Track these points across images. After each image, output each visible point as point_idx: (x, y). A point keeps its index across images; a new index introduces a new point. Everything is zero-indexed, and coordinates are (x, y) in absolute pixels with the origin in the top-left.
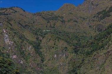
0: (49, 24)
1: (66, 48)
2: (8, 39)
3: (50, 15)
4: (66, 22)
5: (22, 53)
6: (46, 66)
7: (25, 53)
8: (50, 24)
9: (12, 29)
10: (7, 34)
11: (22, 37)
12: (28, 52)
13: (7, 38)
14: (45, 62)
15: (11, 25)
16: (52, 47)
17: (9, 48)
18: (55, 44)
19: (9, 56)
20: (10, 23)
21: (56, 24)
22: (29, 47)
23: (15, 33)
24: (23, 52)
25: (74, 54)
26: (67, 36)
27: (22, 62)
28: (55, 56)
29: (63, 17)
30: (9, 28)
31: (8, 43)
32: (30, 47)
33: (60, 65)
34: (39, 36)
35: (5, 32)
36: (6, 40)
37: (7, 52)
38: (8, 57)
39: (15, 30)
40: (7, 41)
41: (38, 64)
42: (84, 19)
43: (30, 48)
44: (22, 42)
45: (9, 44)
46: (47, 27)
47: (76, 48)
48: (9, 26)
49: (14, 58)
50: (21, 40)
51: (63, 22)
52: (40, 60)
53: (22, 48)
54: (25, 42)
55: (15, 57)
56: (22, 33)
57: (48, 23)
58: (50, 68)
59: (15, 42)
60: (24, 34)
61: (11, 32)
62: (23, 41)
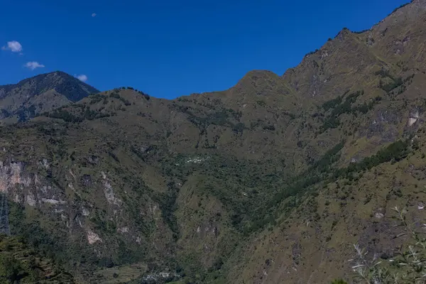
0: (203, 137)
1: (219, 215)
2: (111, 193)
3: (211, 107)
4: (244, 131)
5: (139, 221)
6: (182, 248)
7: (144, 221)
8: (205, 139)
9: (118, 171)
10: (109, 182)
11: (138, 187)
12: (151, 217)
13: (110, 191)
14: (180, 241)
15: (117, 160)
16: (193, 212)
17: (115, 212)
18: (200, 205)
19: (115, 228)
20: (114, 157)
21: (222, 136)
22: (152, 207)
23: (125, 178)
24: (141, 219)
25: (230, 228)
26: (237, 176)
27: (138, 240)
28: (198, 230)
29: (240, 114)
30: (113, 169)
31: (111, 201)
32: (155, 207)
33: (204, 248)
34: (176, 179)
35: (105, 177)
36: (107, 195)
37: (112, 219)
38: (112, 230)
39: (125, 171)
40: (110, 197)
41: (166, 245)
42: (293, 117)
43: (154, 209)
44: (138, 198)
45: (115, 203)
46: (197, 147)
47: (236, 216)
48: (112, 164)
49: (125, 233)
50: (136, 195)
51: (238, 129)
52: (172, 237)
53: (138, 211)
54: (145, 196)
55: (125, 230)
56: (140, 176)
57: (202, 133)
58: (187, 254)
59: (124, 199)
60: (144, 176)
61: (116, 177)
62: (141, 193)
